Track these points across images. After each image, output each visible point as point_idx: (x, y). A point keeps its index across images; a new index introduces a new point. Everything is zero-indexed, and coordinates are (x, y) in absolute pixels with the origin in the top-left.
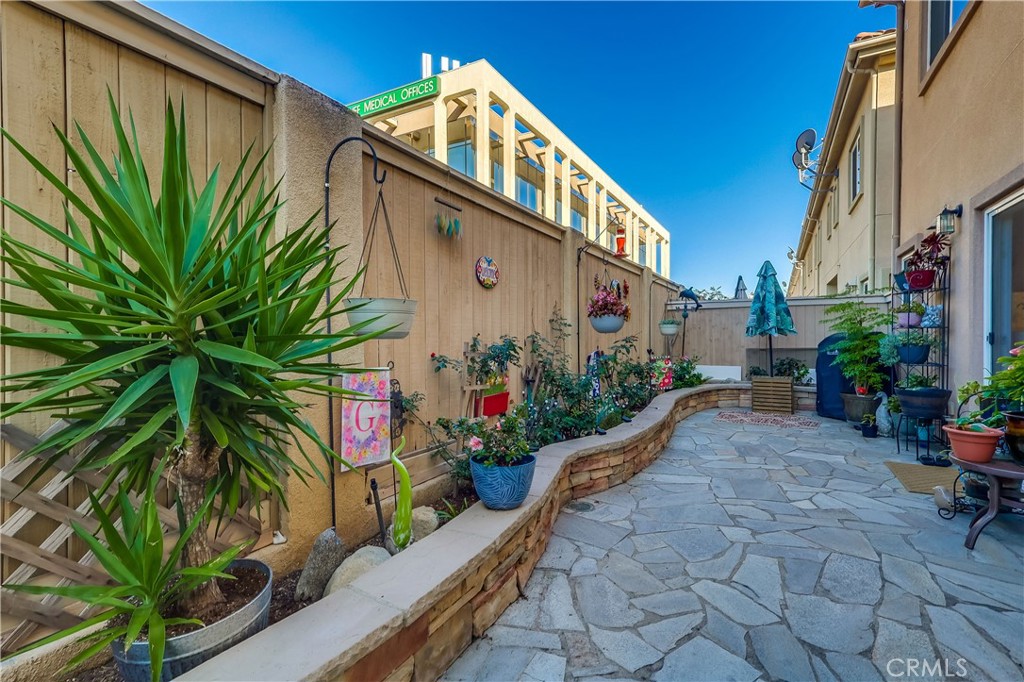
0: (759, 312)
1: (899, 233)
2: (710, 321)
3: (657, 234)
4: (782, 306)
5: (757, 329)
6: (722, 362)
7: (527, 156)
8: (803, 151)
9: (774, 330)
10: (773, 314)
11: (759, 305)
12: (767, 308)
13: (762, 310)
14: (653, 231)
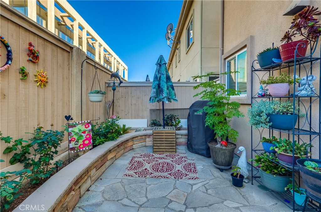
0: (157, 87)
1: (223, 48)
2: (131, 93)
3: (123, 67)
4: (170, 84)
5: (156, 98)
6: (137, 117)
7: (66, 25)
8: (169, 31)
9: (165, 99)
10: (165, 89)
11: (157, 82)
12: (161, 84)
13: (159, 85)
14: (122, 65)
